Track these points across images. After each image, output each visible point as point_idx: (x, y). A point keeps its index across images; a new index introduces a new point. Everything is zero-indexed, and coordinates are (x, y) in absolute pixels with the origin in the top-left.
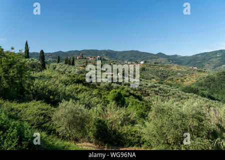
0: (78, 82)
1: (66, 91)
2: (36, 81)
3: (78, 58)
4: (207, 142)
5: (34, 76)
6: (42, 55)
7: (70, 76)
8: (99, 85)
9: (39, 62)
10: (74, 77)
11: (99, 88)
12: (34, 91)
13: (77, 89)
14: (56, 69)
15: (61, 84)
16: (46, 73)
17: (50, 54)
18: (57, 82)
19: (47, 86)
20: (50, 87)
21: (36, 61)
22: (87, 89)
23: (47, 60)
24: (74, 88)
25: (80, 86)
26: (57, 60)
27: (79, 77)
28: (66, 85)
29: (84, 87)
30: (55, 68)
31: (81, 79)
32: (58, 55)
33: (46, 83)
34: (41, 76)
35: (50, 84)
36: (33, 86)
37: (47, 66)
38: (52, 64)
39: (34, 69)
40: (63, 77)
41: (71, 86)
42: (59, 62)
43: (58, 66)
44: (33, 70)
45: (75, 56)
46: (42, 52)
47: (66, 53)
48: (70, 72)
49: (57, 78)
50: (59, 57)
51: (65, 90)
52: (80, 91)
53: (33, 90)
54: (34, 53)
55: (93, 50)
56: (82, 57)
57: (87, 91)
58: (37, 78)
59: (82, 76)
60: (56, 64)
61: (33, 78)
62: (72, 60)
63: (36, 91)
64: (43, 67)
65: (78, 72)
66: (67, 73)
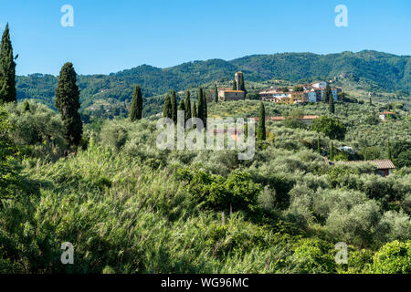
0: (227, 203)
1: (173, 248)
2: (46, 200)
3: (221, 94)
5: (36, 177)
6: (69, 87)
7: (187, 177)
8: (321, 219)
9: (58, 117)
10: (206, 180)
11: (322, 235)
12: (34, 242)
13: (219, 235)
14: (130, 145)
15: (148, 214)
16: (84, 163)
17: (104, 82)
18: (132, 205)
19: (86, 225)
20: (101, 229)
21: (45, 111)
22: (268, 236)
23: (92, 104)
24: (207, 230)
25: (234, 225)
26: (130, 108)
27: (230, 183)
28: (173, 218)
29: (251, 229)
30: (121, 144)
31: (236, 190)
32: (135, 85)
33: (83, 209)
34: (63, 179)
35: (103, 215)
36: (34, 224)
37: (87, 131)
38: (111, 125)
39: (37, 147)
40: (160, 184)
41: (191, 221)
42: (137, 116)
43: (135, 129)
44: (29, 153)
45: (208, 87)
46: (69, 71)
47: (170, 73)
48: (186, 160)
49: (130, 184)
50: (139, 92)
51: (166, 239)
52: (233, 244)
54: (35, 79)
55: (291, 57)
56: (242, 92)
57: (265, 246)
58: (46, 185)
59: (241, 178)
60: (125, 123)
61: (33, 188)
62: (195, 102)
63: (43, 245)
64: (74, 138)
65: (223, 161)
66: (175, 162)
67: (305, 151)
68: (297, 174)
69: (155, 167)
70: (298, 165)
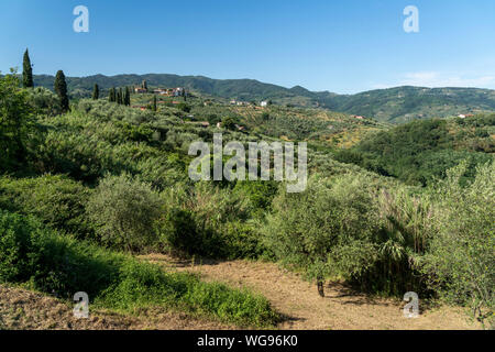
0: (139, 138)
1: (114, 156)
2: (51, 135)
3: (136, 90)
4: (369, 246)
5: (45, 124)
6: (61, 82)
7: (120, 126)
8: (180, 146)
9: (56, 96)
10: (129, 127)
11: (180, 152)
12: (46, 154)
13: (135, 152)
14: (92, 111)
15: (102, 142)
16: (70, 118)
17: (79, 81)
18: (94, 138)
19: (73, 146)
20: (80, 148)
21: (48, 92)
22: (157, 152)
23: (73, 91)
24: (129, 149)
25: (141, 147)
26: (93, 94)
27: (140, 129)
28: (114, 144)
29: (149, 149)
30: (88, 110)
31: (143, 132)
32: (95, 83)
33: (70, 139)
34: (60, 125)
35: (81, 142)
36: (45, 145)
37: (72, 104)
38: (84, 101)
39: (45, 110)
40: (108, 128)
41: (122, 145)
42: (97, 98)
43: (95, 104)
44: (41, 112)
45: (130, 86)
46: (61, 74)
47: (112, 79)
48: (120, 119)
49: (94, 129)
50: (97, 86)
51: (111, 153)
52: (142, 155)
53: (43, 153)
54: (43, 77)
55: (167, 75)
56: (146, 89)
57: (155, 156)
58: (50, 128)
59: (145, 127)
60: (91, 101)
61: (44, 129)
62: (124, 93)
63: (51, 155)
64: (64, 106)
65: (137, 119)
66: (115, 120)
67: (173, 117)
68: (170, 126)
69: (107, 121)
70: (170, 122)
